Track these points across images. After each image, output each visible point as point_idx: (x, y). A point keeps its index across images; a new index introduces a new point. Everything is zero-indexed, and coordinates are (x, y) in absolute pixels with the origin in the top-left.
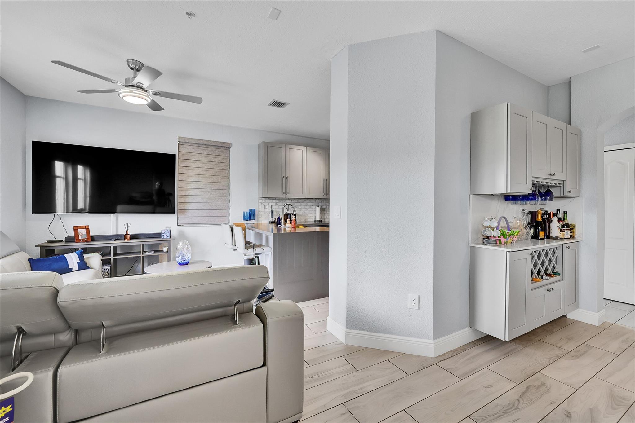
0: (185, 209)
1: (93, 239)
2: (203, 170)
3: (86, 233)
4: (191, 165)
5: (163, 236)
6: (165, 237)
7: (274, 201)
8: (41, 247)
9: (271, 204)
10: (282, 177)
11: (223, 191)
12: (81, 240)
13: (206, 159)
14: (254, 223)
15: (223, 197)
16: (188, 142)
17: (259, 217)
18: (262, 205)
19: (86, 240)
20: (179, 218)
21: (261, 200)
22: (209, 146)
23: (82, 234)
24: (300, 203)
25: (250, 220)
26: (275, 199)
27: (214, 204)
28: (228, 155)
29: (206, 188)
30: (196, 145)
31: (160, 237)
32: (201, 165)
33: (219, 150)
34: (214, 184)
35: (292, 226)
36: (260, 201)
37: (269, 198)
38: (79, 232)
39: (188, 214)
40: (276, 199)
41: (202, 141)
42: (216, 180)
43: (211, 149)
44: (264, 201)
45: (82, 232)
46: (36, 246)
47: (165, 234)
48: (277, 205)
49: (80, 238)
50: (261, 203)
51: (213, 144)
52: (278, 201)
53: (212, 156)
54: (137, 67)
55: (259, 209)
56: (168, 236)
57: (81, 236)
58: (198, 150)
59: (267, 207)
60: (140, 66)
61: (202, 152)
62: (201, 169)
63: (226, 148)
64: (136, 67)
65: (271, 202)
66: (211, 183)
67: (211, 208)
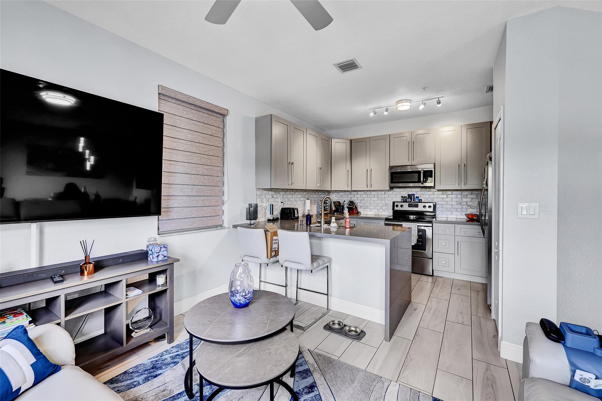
0: (168, 207)
7: (270, 193)
9: (267, 196)
10: (288, 162)
11: (216, 178)
13: (196, 129)
15: (216, 188)
16: (174, 96)
18: (259, 198)
20: (160, 222)
21: (259, 192)
22: (200, 109)
24: (292, 195)
27: (205, 198)
28: (222, 127)
29: (197, 173)
30: (184, 104)
32: (190, 137)
33: (213, 117)
34: (207, 167)
39: (173, 215)
41: (193, 100)
42: (209, 161)
43: (202, 114)
47: (160, 253)
48: (273, 197)
50: (259, 195)
51: (208, 107)
52: (273, 193)
53: (203, 124)
56: (165, 256)
58: (185, 112)
59: (264, 200)
62: (189, 143)
63: (220, 116)
65: (268, 195)
66: (202, 166)
67: (203, 203)
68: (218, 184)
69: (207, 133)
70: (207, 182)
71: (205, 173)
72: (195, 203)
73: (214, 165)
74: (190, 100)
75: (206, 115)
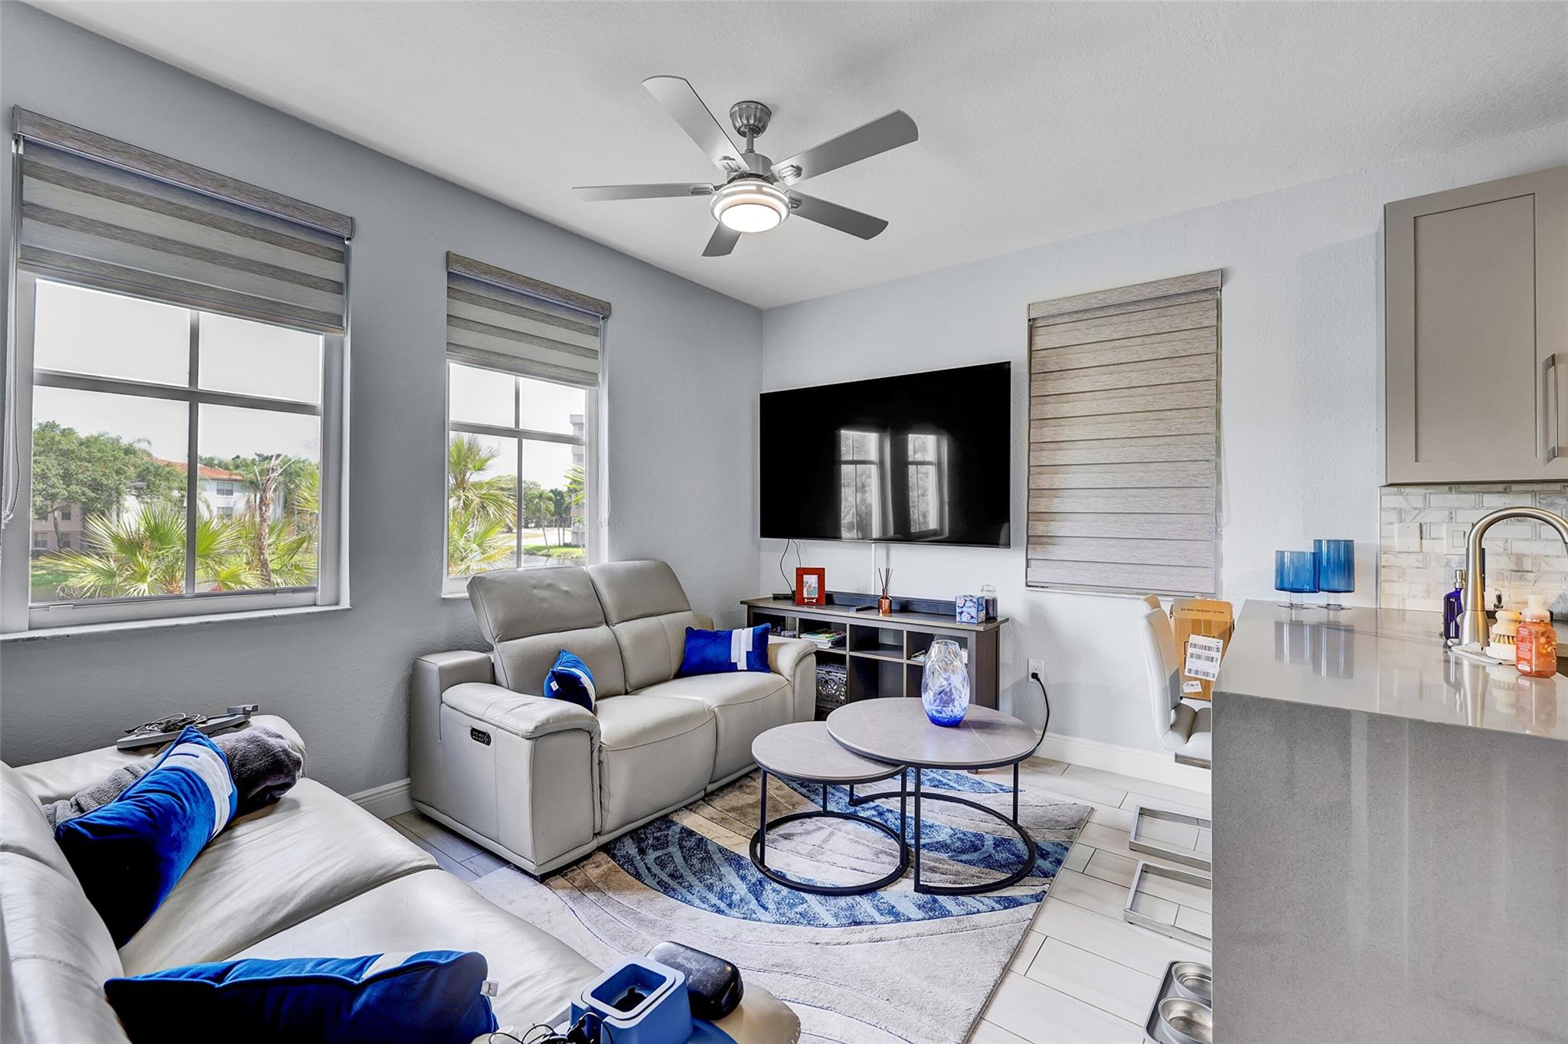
0: (1049, 534)
1: (828, 599)
2: (1110, 398)
3: (817, 586)
4: (1070, 388)
5: (961, 613)
6: (965, 617)
8: (749, 607)
10: (1543, 356)
11: (1193, 466)
12: (806, 601)
14: (1345, 604)
15: (1189, 492)
16: (1056, 312)
17: (1382, 578)
18: (1401, 521)
19: (814, 601)
20: (1032, 563)
21: (1399, 496)
22: (1132, 308)
23: (810, 586)
25: (1316, 589)
26: (1501, 487)
27: (1152, 517)
28: (1215, 323)
30: (1088, 315)
31: (952, 616)
34: (1153, 441)
35: (1519, 659)
36: (1393, 499)
37: (1453, 485)
38: (804, 580)
39: (1058, 552)
40: (1515, 488)
41: (1102, 297)
43: (1139, 316)
44: (1419, 504)
45: (811, 580)
46: (742, 603)
47: (964, 609)
49: (805, 595)
50: (1400, 511)
51: (1147, 293)
53: (1145, 339)
54: (752, 122)
55: (1384, 542)
56: (972, 617)
57: (807, 590)
58: (1093, 331)
59: (1438, 530)
60: (758, 115)
61: (1107, 333)
62: (1104, 394)
63: (1203, 297)
64: (748, 122)
66: (1141, 442)
67: (1141, 532)
68: (1196, 481)
69: (1157, 356)
70: (1154, 478)
71: (1147, 458)
72: (1117, 530)
73: (1177, 433)
74: (1095, 301)
75: (1154, 313)
